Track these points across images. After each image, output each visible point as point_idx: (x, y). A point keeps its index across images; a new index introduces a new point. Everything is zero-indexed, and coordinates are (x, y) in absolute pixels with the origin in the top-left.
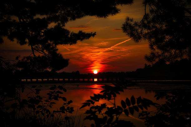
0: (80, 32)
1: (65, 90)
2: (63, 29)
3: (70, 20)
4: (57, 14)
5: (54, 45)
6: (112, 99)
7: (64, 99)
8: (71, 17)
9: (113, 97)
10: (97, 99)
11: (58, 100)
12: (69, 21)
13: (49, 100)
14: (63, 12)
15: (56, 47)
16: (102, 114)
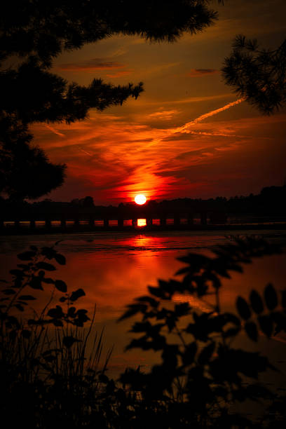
0: (97, 83)
1: (62, 260)
2: (47, 73)
3: (67, 46)
4: (26, 29)
5: (20, 123)
6: (211, 294)
7: (61, 286)
8: (68, 38)
9: (211, 289)
10: (167, 295)
11: (42, 289)
12: (63, 49)
13: (15, 289)
14: (43, 22)
15: (25, 128)
16: (179, 334)
